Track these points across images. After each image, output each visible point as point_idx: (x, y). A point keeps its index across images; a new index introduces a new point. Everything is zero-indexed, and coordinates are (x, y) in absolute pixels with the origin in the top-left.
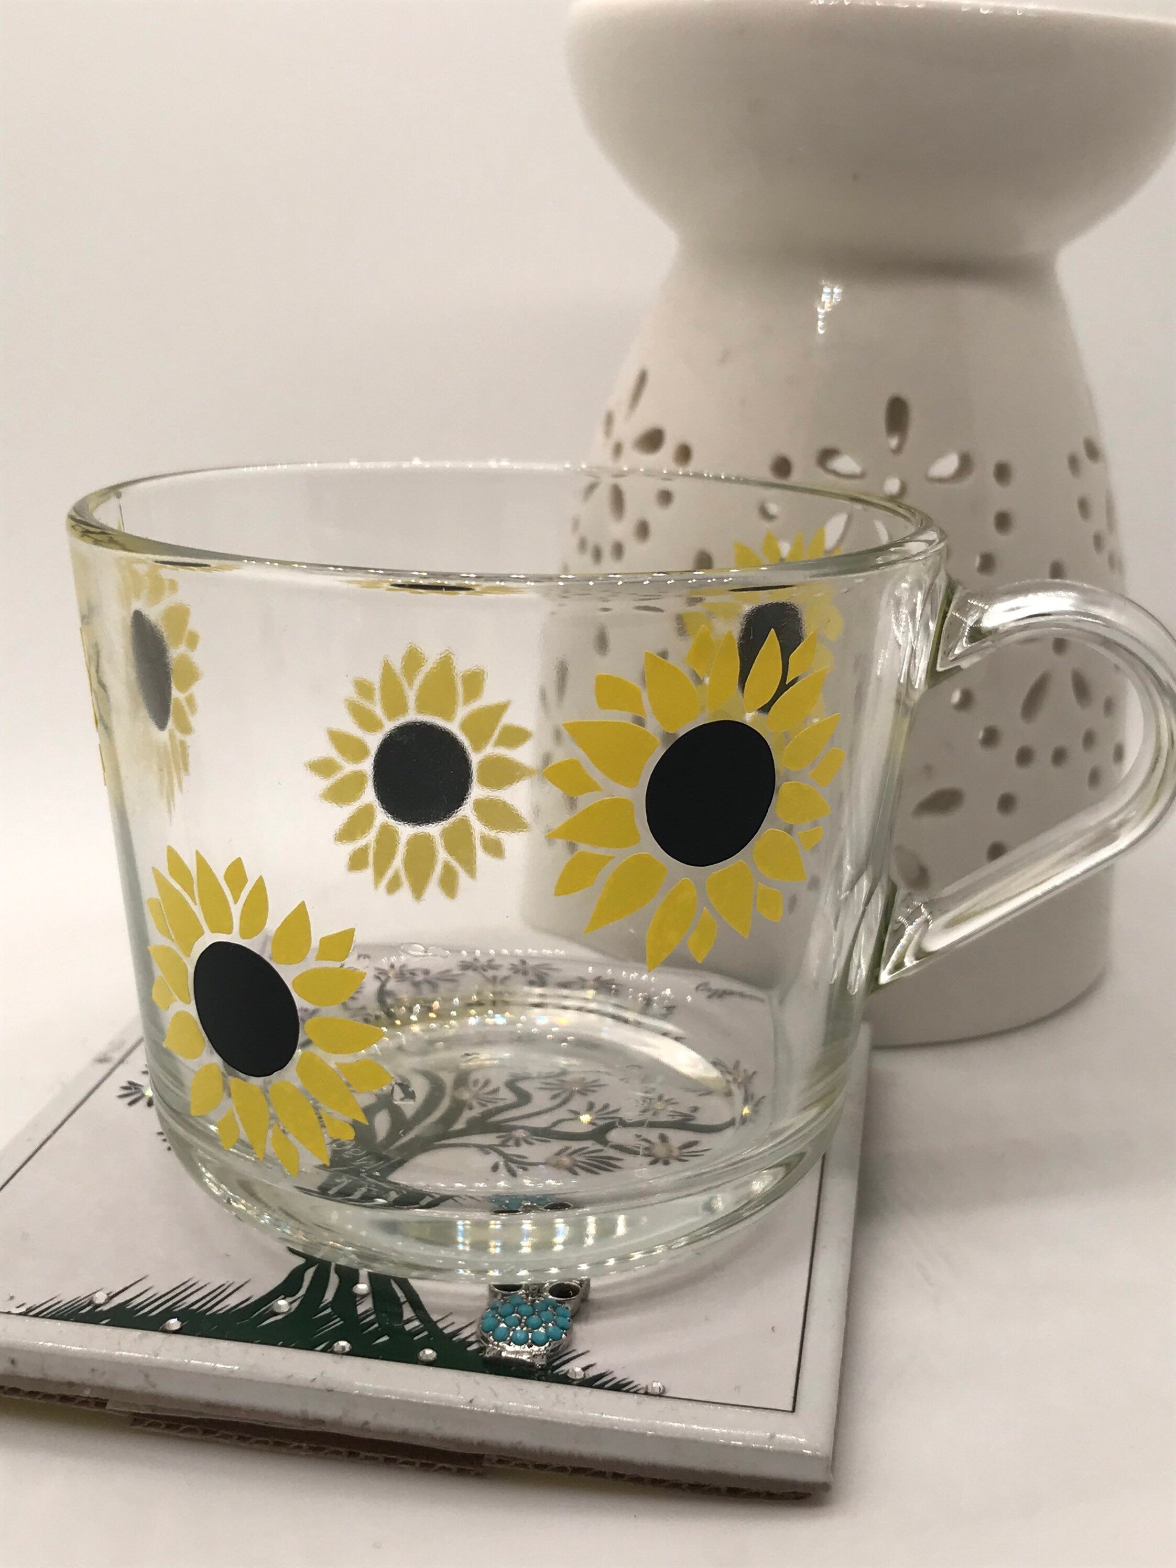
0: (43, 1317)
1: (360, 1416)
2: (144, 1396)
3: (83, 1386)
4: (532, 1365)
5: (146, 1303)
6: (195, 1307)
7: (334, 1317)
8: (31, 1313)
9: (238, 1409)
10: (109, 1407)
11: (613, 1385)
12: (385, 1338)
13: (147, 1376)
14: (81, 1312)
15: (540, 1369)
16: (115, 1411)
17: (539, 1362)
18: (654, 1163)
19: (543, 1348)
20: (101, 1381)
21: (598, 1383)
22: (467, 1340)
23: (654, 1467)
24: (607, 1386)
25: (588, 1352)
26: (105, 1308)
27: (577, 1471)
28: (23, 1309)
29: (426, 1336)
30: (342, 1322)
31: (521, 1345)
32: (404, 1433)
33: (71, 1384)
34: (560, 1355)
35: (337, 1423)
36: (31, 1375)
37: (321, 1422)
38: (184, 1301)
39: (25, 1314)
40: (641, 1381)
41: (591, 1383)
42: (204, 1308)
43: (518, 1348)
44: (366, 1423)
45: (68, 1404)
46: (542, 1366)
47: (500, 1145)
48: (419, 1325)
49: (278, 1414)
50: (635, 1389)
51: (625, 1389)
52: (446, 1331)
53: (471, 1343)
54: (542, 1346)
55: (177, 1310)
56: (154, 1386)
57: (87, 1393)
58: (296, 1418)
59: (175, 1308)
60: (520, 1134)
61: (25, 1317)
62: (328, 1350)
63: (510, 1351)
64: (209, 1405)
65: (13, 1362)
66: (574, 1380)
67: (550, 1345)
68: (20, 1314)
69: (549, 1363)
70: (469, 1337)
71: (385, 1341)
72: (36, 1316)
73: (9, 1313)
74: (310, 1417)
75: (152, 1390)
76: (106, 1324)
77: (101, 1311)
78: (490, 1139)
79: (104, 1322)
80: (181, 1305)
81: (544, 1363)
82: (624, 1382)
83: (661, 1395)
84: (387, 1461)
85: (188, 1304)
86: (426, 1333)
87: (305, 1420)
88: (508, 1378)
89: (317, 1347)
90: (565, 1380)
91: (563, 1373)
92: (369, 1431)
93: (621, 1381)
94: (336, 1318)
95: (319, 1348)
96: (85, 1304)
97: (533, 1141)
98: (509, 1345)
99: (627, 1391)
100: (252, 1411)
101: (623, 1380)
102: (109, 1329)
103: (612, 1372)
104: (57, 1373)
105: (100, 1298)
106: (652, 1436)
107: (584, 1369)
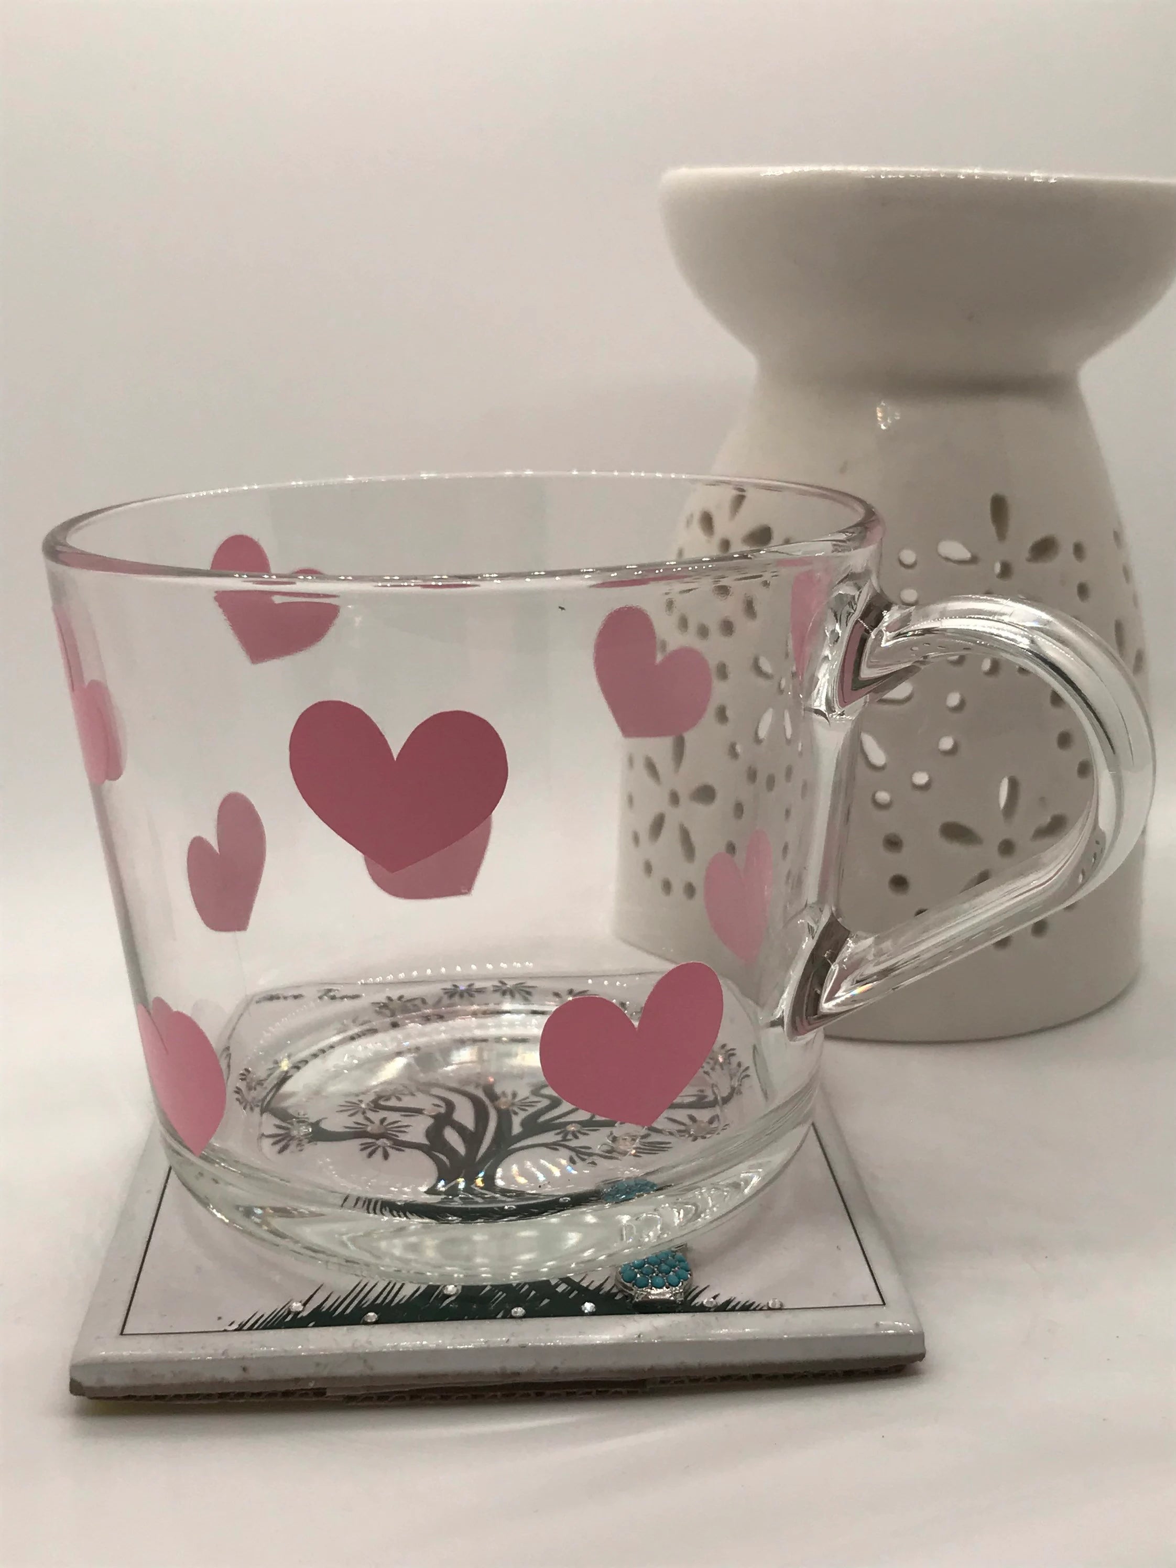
0: (257, 1329)
1: (550, 1364)
2: (362, 1378)
3: (309, 1379)
4: (674, 1302)
5: (336, 1305)
6: (379, 1301)
7: (496, 1291)
8: (245, 1328)
9: (445, 1375)
10: (328, 1394)
11: (740, 1308)
12: (546, 1301)
13: (365, 1361)
14: (287, 1320)
15: (680, 1304)
16: (335, 1397)
17: (680, 1299)
18: (695, 1139)
19: (678, 1288)
20: (325, 1373)
21: (730, 1307)
22: (611, 1292)
23: (789, 1364)
24: (737, 1308)
25: (708, 1286)
26: (305, 1314)
27: (724, 1378)
28: (235, 1326)
29: (577, 1294)
30: (505, 1295)
31: (661, 1288)
32: (587, 1371)
33: (297, 1380)
34: (689, 1291)
35: (531, 1372)
36: (262, 1378)
37: (518, 1374)
38: (366, 1299)
39: (240, 1329)
40: (761, 1301)
41: (724, 1308)
42: (387, 1301)
43: (659, 1291)
44: (556, 1368)
45: (290, 1399)
46: (681, 1301)
47: (562, 1141)
48: (567, 1288)
49: (480, 1374)
50: (759, 1307)
51: (752, 1308)
52: (591, 1288)
53: (616, 1294)
54: (677, 1286)
55: (365, 1306)
56: (372, 1369)
57: (311, 1385)
58: (496, 1374)
59: (363, 1305)
60: (572, 1128)
61: (241, 1332)
62: (508, 1316)
63: (655, 1293)
64: (421, 1376)
65: (244, 1369)
66: (710, 1308)
67: (682, 1284)
68: (236, 1330)
69: (686, 1298)
70: (611, 1289)
71: (547, 1304)
72: (250, 1329)
73: (225, 1331)
74: (508, 1371)
75: (368, 1372)
76: (313, 1326)
77: (302, 1317)
78: (551, 1137)
79: (311, 1325)
80: (366, 1302)
81: (683, 1299)
82: (748, 1304)
83: (781, 1309)
84: (568, 1394)
85: (370, 1301)
86: (576, 1292)
87: (504, 1374)
88: (660, 1315)
89: (497, 1315)
90: (702, 1309)
91: (699, 1304)
92: (558, 1374)
93: (745, 1303)
94: (498, 1293)
95: (499, 1316)
96: (285, 1314)
97: (587, 1132)
98: (651, 1289)
99: (754, 1309)
100: (459, 1375)
101: (747, 1302)
102: (316, 1330)
103: (735, 1298)
104: (282, 1373)
105: (296, 1306)
106: (787, 1339)
107: (714, 1298)
